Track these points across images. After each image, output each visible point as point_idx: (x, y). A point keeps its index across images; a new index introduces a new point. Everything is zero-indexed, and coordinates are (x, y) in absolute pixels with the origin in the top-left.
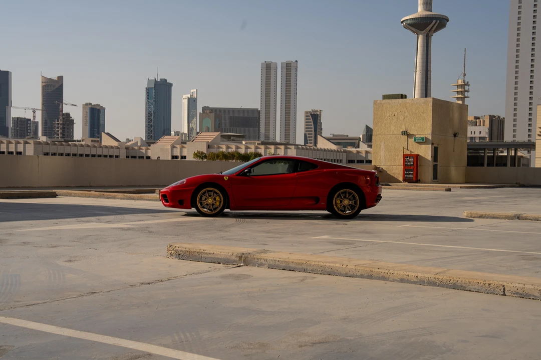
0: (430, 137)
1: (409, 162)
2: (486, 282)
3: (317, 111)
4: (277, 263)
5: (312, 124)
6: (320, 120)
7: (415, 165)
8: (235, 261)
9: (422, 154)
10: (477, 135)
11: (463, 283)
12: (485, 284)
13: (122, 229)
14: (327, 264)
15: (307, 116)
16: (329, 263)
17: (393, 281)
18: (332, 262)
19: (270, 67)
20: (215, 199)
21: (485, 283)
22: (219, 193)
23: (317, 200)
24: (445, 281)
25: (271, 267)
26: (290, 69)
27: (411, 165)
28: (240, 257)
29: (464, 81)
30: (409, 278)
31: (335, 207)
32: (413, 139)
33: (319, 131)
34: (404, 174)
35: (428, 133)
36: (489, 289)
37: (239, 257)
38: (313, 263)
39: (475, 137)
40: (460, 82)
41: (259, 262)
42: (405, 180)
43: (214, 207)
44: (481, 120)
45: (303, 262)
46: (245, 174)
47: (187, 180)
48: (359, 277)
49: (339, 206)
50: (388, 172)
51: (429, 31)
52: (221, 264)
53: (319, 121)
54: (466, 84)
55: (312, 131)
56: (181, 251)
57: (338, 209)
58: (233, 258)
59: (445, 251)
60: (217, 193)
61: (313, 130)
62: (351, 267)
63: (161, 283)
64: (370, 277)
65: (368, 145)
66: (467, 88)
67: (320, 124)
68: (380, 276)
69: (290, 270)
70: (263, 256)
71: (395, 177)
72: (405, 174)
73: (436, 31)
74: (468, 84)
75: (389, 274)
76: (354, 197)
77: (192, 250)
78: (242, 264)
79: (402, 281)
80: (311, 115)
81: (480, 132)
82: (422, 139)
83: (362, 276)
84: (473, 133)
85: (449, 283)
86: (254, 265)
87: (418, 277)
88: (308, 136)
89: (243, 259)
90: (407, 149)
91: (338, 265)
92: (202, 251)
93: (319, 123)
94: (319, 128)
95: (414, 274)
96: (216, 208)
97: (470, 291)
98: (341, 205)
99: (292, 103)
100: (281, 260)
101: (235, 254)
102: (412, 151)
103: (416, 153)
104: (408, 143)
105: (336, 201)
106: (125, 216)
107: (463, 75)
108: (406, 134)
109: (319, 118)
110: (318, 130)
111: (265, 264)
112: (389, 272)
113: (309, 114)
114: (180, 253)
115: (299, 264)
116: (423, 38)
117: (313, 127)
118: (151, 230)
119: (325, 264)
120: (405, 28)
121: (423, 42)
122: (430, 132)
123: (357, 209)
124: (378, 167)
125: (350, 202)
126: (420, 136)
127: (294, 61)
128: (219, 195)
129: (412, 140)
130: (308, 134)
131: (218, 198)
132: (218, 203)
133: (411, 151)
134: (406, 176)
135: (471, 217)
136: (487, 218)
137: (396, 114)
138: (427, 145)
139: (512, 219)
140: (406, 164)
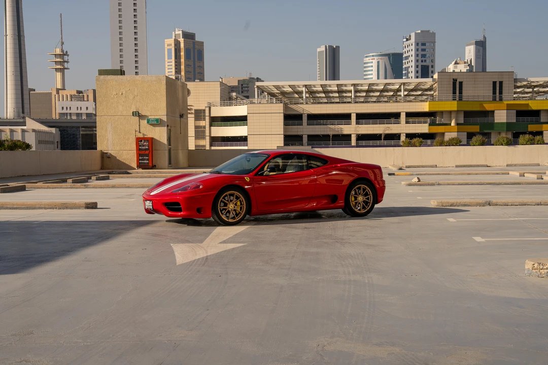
0: (165, 118)
1: (143, 146)
7: (151, 149)
9: (156, 137)
10: (84, 111)
20: (236, 204)
22: (243, 198)
23: (335, 198)
27: (146, 150)
29: (62, 51)
31: (352, 205)
32: (146, 121)
34: (138, 160)
35: (162, 114)
39: (81, 114)
40: (58, 51)
42: (140, 166)
44: (85, 95)
49: (354, 203)
50: (117, 158)
54: (64, 54)
66: (66, 58)
71: (127, 163)
72: (140, 160)
74: (66, 54)
81: (87, 108)
82: (157, 120)
84: (79, 108)
90: (140, 132)
96: (239, 215)
98: (357, 202)
102: (145, 134)
103: (150, 136)
104: (139, 125)
107: (60, 43)
108: (137, 114)
122: (165, 113)
124: (105, 152)
125: (365, 198)
126: (153, 117)
128: (241, 200)
129: (144, 122)
133: (143, 134)
134: (140, 162)
135: (443, 206)
136: (459, 206)
137: (124, 92)
138: (162, 127)
139: (484, 206)
140: (140, 149)
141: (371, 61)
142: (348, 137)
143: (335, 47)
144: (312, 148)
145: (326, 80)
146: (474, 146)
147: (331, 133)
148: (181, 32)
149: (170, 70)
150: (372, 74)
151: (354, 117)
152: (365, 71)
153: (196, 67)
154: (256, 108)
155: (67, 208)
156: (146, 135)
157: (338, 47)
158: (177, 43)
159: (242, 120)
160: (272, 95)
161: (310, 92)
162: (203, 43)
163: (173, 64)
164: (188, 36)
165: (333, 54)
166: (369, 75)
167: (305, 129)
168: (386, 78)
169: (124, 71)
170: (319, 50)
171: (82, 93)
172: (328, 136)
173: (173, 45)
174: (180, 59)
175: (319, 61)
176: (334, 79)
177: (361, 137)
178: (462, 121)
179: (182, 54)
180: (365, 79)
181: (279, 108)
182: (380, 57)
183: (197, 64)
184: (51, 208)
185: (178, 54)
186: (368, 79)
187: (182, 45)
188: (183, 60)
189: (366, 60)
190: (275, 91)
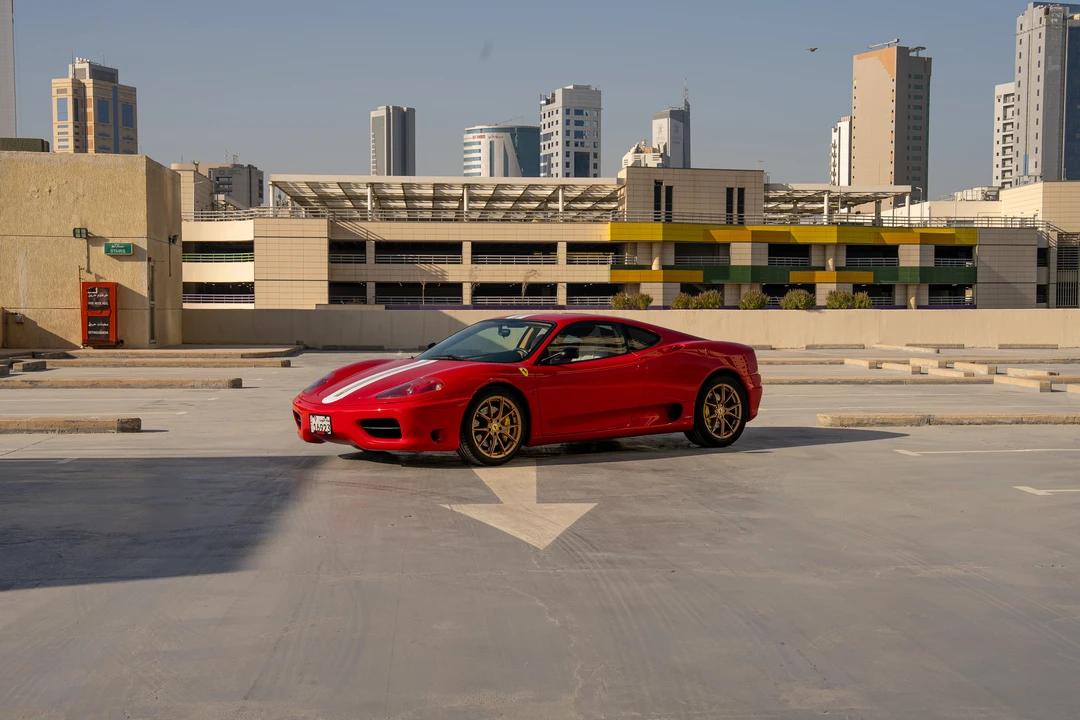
0: (143, 244)
1: (98, 300)
7: (113, 308)
9: (125, 282)
20: (503, 423)
22: (517, 410)
23: (677, 410)
27: (102, 308)
32: (103, 249)
34: (85, 329)
35: (136, 231)
42: (90, 341)
50: (39, 325)
71: (59, 334)
72: (89, 329)
82: (127, 247)
90: (89, 271)
102: (101, 275)
103: (109, 280)
104: (88, 257)
108: (82, 233)
122: (144, 233)
124: (11, 311)
126: (118, 241)
129: (98, 251)
133: (96, 275)
134: (90, 332)
135: (842, 425)
136: (872, 425)
137: (54, 188)
138: (139, 261)
139: (918, 425)
140: (89, 307)
141: (477, 140)
142: (456, 289)
143: (405, 109)
144: (387, 308)
145: (389, 174)
146: (746, 309)
147: (424, 280)
148: (86, 66)
149: (62, 144)
150: (480, 166)
151: (467, 249)
152: (466, 160)
153: (120, 138)
154: (273, 226)
155: (77, 430)
156: (102, 278)
157: (411, 111)
158: (78, 89)
159: (242, 249)
160: (300, 200)
161: (378, 197)
162: (134, 90)
163: (70, 130)
164: (103, 75)
165: (402, 125)
166: (474, 167)
167: (372, 272)
168: (506, 174)
169: (48, 143)
170: (373, 114)
172: (418, 285)
173: (70, 92)
174: (86, 121)
175: (374, 136)
176: (404, 173)
177: (482, 290)
178: (671, 262)
179: (90, 110)
180: (466, 175)
181: (320, 227)
182: (495, 134)
183: (123, 133)
184: (41, 431)
185: (81, 110)
186: (472, 174)
187: (90, 93)
188: (91, 124)
189: (469, 138)
190: (309, 193)
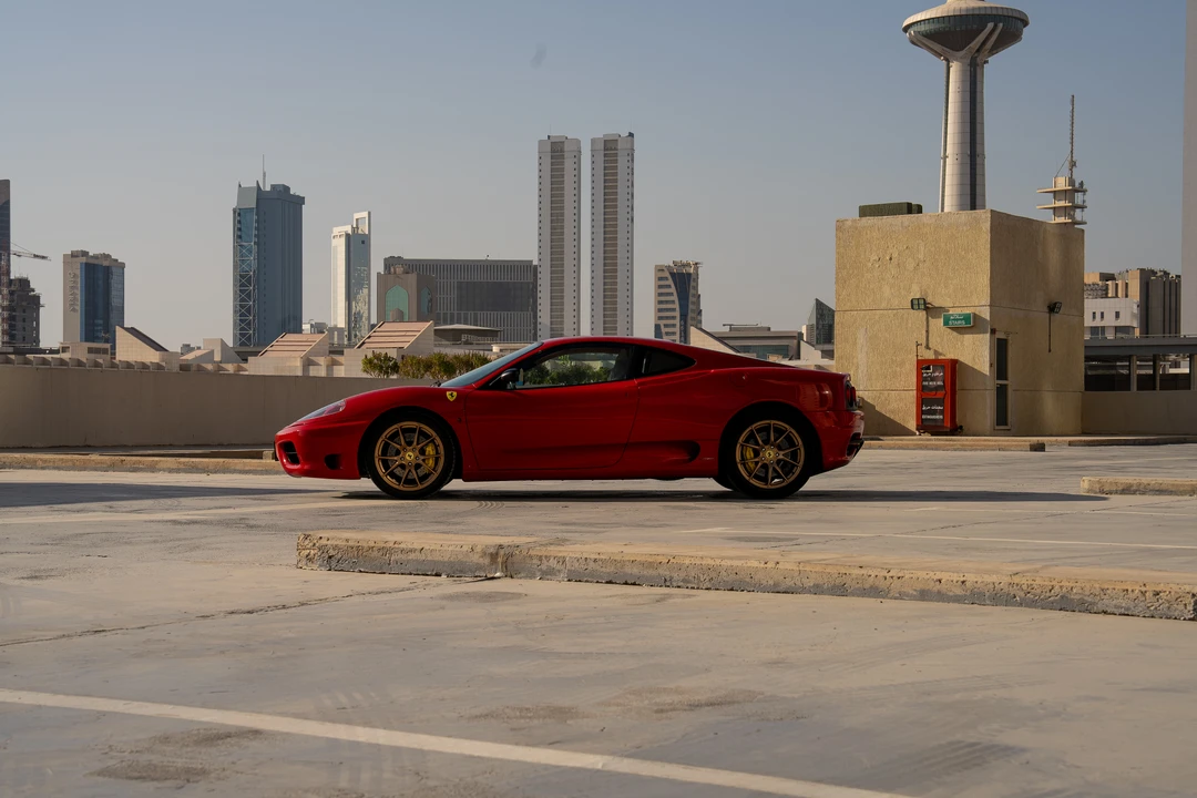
0: (986, 314)
1: (933, 379)
2: (1147, 588)
3: (688, 265)
4: (592, 565)
5: (675, 298)
6: (696, 288)
7: (949, 388)
8: (480, 567)
9: (965, 358)
10: (1110, 321)
11: (1087, 593)
12: (1143, 593)
13: (175, 522)
14: (723, 563)
15: (660, 279)
16: (731, 558)
17: (901, 596)
18: (739, 558)
19: (562, 151)
20: (422, 452)
21: (1143, 589)
22: (434, 434)
23: (693, 449)
24: (1039, 591)
25: (575, 577)
26: (614, 154)
27: (937, 388)
28: (494, 557)
29: (1072, 182)
30: (943, 587)
31: (740, 467)
32: (942, 320)
33: (693, 319)
34: (920, 413)
35: (979, 301)
36: (1157, 604)
37: (491, 554)
38: (687, 562)
39: (1103, 328)
40: (1062, 184)
41: (544, 567)
42: (924, 427)
43: (421, 472)
44: (1120, 282)
45: (660, 559)
46: (501, 384)
47: (349, 403)
48: (810, 592)
49: (752, 466)
50: (877, 408)
51: (978, 51)
52: (444, 576)
53: (692, 291)
54: (1075, 189)
55: (674, 318)
56: (335, 547)
57: (750, 475)
58: (475, 558)
59: (1036, 550)
60: (427, 436)
61: (677, 314)
62: (789, 566)
63: (283, 611)
64: (840, 590)
65: (822, 351)
66: (1079, 198)
67: (695, 300)
68: (867, 586)
69: (626, 583)
70: (554, 550)
71: (897, 419)
72: (923, 412)
73: (995, 49)
74: (1081, 189)
75: (889, 581)
76: (792, 443)
77: (365, 545)
78: (498, 574)
79: (924, 595)
80: (672, 274)
81: (1117, 315)
82: (967, 318)
83: (817, 590)
84: (1098, 316)
85: (1048, 594)
86: (531, 576)
87: (967, 583)
88: (664, 330)
89: (500, 560)
90: (928, 347)
91: (754, 564)
92: (391, 545)
93: (694, 296)
94: (693, 311)
95: (955, 577)
96: (426, 477)
97: (1105, 613)
98: (757, 463)
99: (621, 242)
100: (602, 557)
101: (479, 549)
102: (940, 350)
103: (950, 355)
104: (927, 331)
105: (743, 453)
106: (181, 499)
107: (1067, 165)
108: (922, 305)
109: (692, 284)
110: (690, 315)
111: (559, 571)
112: (890, 574)
113: (667, 275)
114: (332, 552)
115: (651, 565)
116: (963, 72)
117: (677, 306)
118: (252, 522)
119: (718, 562)
120: (913, 43)
121: (963, 81)
122: (986, 300)
123: (797, 471)
125: (782, 453)
126: (958, 311)
127: (625, 134)
128: (433, 441)
129: (938, 323)
130: (666, 326)
131: (430, 450)
132: (431, 462)
133: (936, 352)
134: (924, 417)
137: (895, 255)
138: (979, 333)
140: (923, 386)
156: (941, 354)
169: (921, 207)
171: (1115, 279)
